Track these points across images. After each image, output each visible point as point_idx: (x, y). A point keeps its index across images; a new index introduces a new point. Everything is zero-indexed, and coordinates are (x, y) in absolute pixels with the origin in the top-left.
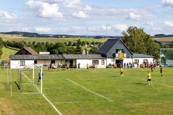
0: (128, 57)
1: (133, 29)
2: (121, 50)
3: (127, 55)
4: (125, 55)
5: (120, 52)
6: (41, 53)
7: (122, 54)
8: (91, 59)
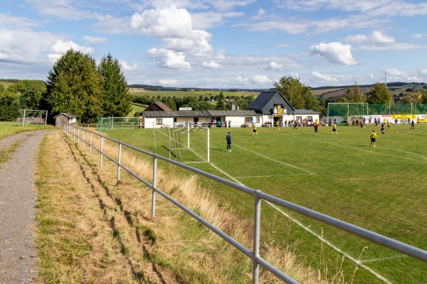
0: (288, 114)
1: (287, 80)
2: (279, 104)
3: (288, 111)
4: (285, 111)
5: (279, 107)
6: (181, 109)
7: (282, 109)
8: (243, 116)
